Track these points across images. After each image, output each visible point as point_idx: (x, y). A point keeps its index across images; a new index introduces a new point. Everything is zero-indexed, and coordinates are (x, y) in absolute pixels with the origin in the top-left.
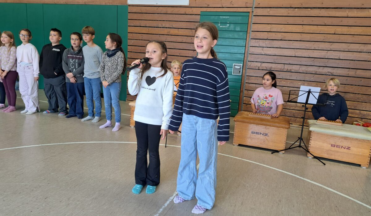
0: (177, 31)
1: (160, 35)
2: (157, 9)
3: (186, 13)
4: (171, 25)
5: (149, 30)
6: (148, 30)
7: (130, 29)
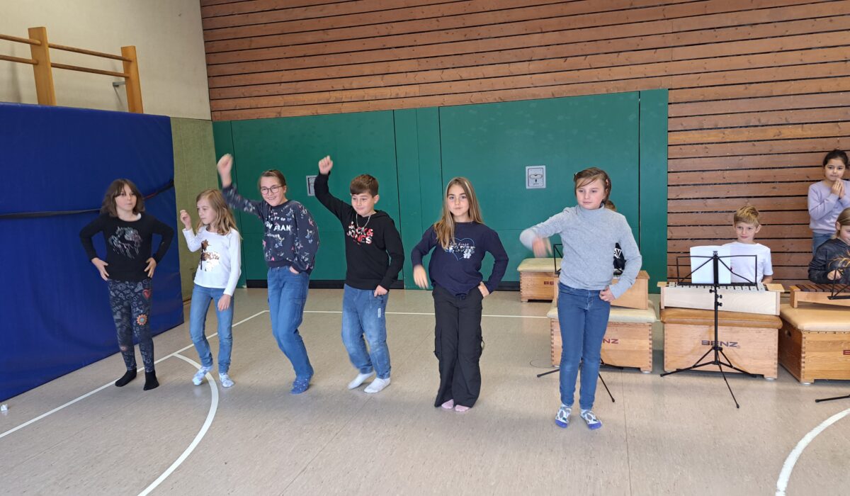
0: (800, 129)
1: (755, 141)
2: (746, 88)
3: (821, 90)
4: (784, 118)
5: (724, 134)
6: (722, 135)
7: (673, 138)
